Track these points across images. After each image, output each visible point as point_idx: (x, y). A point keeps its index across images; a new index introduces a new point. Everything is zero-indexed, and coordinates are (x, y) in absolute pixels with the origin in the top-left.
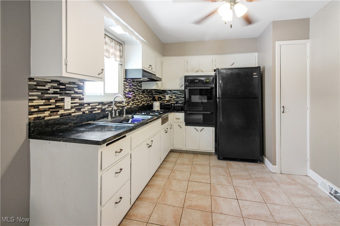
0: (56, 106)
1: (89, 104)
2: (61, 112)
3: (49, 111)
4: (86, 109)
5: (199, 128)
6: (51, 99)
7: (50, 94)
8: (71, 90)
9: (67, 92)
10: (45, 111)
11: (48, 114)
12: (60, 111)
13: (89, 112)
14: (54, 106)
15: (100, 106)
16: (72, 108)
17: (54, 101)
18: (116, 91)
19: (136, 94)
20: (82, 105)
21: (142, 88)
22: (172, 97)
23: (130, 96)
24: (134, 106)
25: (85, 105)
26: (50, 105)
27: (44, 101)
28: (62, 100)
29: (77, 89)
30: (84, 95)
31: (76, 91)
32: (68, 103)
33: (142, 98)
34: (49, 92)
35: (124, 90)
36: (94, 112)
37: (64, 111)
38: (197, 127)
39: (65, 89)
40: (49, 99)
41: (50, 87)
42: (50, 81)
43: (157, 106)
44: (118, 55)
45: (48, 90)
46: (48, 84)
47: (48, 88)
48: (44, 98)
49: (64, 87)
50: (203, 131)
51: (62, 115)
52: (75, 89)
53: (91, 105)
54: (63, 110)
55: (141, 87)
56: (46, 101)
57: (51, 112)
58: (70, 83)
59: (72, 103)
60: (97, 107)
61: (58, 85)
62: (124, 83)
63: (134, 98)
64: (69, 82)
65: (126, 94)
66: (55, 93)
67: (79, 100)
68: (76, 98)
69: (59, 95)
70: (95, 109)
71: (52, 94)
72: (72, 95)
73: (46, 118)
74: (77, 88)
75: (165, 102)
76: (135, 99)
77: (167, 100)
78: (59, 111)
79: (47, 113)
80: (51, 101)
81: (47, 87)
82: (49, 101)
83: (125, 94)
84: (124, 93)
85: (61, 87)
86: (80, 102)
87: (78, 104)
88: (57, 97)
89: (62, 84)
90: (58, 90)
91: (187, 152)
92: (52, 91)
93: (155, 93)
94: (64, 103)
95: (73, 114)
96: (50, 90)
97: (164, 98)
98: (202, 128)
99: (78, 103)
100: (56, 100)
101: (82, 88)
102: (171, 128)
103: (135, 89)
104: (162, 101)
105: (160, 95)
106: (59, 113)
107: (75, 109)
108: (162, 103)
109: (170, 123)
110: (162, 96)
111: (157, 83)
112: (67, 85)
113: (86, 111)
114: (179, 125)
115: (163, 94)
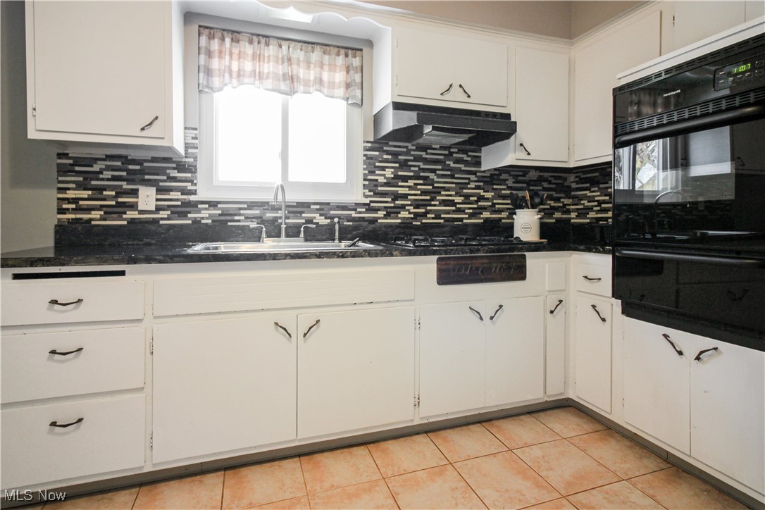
0: (117, 202)
1: (213, 204)
2: (131, 214)
3: (102, 210)
4: (205, 214)
6: (105, 190)
7: (103, 179)
8: (158, 175)
9: (147, 177)
10: (89, 209)
11: (99, 216)
12: (128, 212)
13: (213, 221)
14: (114, 203)
15: (256, 212)
16: (158, 209)
17: (113, 193)
18: (341, 178)
19: (435, 185)
20: (194, 205)
21: (483, 169)
23: (401, 191)
24: (424, 221)
25: (200, 206)
26: (105, 200)
27: (90, 192)
28: (134, 193)
29: (176, 171)
30: (196, 184)
31: (171, 175)
32: (147, 198)
33: (481, 198)
34: (101, 176)
35: (365, 175)
36: (229, 224)
37: (139, 214)
38: (677, 335)
39: (142, 172)
40: (101, 189)
41: (104, 167)
42: (104, 157)
43: (526, 224)
44: (340, 82)
45: (101, 172)
46: (99, 162)
47: (98, 170)
48: (89, 187)
49: (138, 167)
51: (132, 221)
52: (168, 171)
53: (219, 206)
54: (137, 212)
55: (478, 164)
56: (94, 192)
57: (105, 213)
58: (154, 160)
59: (157, 200)
60: (242, 212)
61: (122, 163)
62: (365, 155)
63: (428, 198)
64: (152, 158)
65: (376, 186)
66: (114, 178)
67: (182, 194)
68: (172, 191)
69: (125, 183)
70: (236, 218)
71: (108, 180)
72: (161, 184)
73: (93, 223)
74: (174, 168)
76: (433, 199)
78: (125, 213)
79: (96, 214)
80: (105, 193)
81: (96, 168)
82: (102, 194)
83: (372, 186)
84: (367, 183)
85: (131, 167)
86: (185, 199)
87: (179, 203)
88: (121, 186)
89: (134, 162)
90: (124, 174)
92: (108, 174)
93: (577, 183)
94: (138, 198)
95: (161, 222)
96: (104, 173)
99: (177, 200)
100: (119, 190)
101: (192, 169)
102: (552, 312)
103: (433, 171)
104: (598, 212)
105: (592, 189)
106: (124, 216)
107: (169, 213)
108: (599, 219)
109: (549, 291)
110: (598, 194)
111: (518, 143)
112: (145, 164)
113: (203, 218)
114: (594, 306)
115: (602, 186)
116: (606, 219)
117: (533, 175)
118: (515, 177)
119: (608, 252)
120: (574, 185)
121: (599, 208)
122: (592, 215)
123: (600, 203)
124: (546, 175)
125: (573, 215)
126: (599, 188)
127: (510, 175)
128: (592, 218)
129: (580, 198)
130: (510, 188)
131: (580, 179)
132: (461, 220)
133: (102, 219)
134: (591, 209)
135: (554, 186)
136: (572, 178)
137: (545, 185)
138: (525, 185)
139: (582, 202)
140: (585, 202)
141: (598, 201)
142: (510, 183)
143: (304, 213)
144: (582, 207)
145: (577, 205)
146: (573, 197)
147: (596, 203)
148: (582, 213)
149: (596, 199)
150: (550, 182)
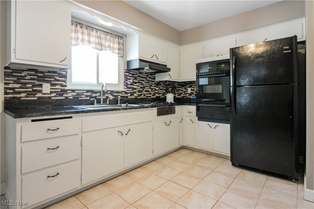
0: (33, 90)
1: (73, 91)
2: (39, 95)
3: (26, 93)
4: (70, 95)
5: (213, 124)
6: (28, 84)
7: (26, 79)
8: (51, 78)
9: (46, 79)
10: (20, 93)
11: (24, 96)
12: (38, 94)
13: (73, 97)
14: (31, 90)
15: (89, 94)
16: (51, 93)
17: (31, 86)
18: (116, 82)
19: (144, 85)
20: (66, 91)
21: (156, 80)
22: (194, 90)
23: (135, 87)
24: (141, 97)
25: (68, 91)
26: (27, 88)
27: (20, 85)
28: (41, 86)
29: (58, 77)
30: (66, 83)
31: (57, 79)
32: (46, 88)
33: (156, 90)
34: (25, 78)
35: (124, 81)
36: (79, 98)
37: (42, 95)
38: (210, 123)
39: (44, 77)
40: (26, 84)
41: (27, 74)
42: (27, 69)
43: (170, 98)
44: (116, 48)
45: (25, 76)
46: (24, 72)
48: (20, 82)
49: (42, 75)
50: (217, 128)
51: (39, 98)
52: (55, 77)
53: (76, 91)
54: (41, 94)
56: (22, 85)
57: (27, 94)
58: (49, 72)
59: (51, 89)
60: (84, 94)
61: (35, 73)
62: (124, 74)
63: (142, 89)
64: (48, 71)
65: (128, 85)
66: (31, 79)
67: (61, 87)
68: (57, 85)
69: (36, 81)
70: (82, 96)
71: (29, 80)
72: (52, 82)
73: (22, 99)
74: (57, 76)
75: (188, 95)
76: (143, 90)
77: (189, 93)
78: (36, 94)
79: (23, 95)
80: (27, 85)
81: (23, 74)
82: (26, 86)
83: (126, 85)
84: (125, 84)
85: (39, 74)
86: (62, 89)
87: (60, 90)
88: (35, 82)
89: (41, 72)
90: (36, 77)
91: (200, 151)
92: (28, 77)
93: (178, 86)
94: (42, 88)
95: (53, 98)
96: (27, 76)
97: (186, 90)
98: (216, 124)
99: (59, 89)
100: (34, 84)
101: (65, 76)
102: (181, 122)
103: (143, 81)
104: (184, 94)
105: (182, 88)
106: (36, 96)
107: (55, 94)
108: (184, 96)
109: (180, 116)
110: (184, 89)
112: (46, 74)
113: (69, 96)
114: (191, 120)
115: (185, 87)
116: (186, 96)
117: (168, 83)
118: (164, 83)
119: (195, 105)
120: (177, 86)
121: (184, 93)
122: (182, 95)
123: (184, 92)
124: (171, 83)
125: (177, 95)
126: (184, 88)
127: (162, 83)
128: (182, 96)
129: (178, 90)
130: (163, 87)
131: (179, 85)
132: (150, 96)
133: (26, 97)
134: (182, 93)
136: (176, 84)
137: (170, 86)
138: (166, 86)
139: (179, 91)
140: (180, 91)
141: (184, 91)
142: (162, 85)
143: (105, 94)
144: (179, 93)
145: (178, 92)
146: (177, 90)
147: (183, 92)
148: (179, 95)
149: (184, 90)
150: (171, 85)
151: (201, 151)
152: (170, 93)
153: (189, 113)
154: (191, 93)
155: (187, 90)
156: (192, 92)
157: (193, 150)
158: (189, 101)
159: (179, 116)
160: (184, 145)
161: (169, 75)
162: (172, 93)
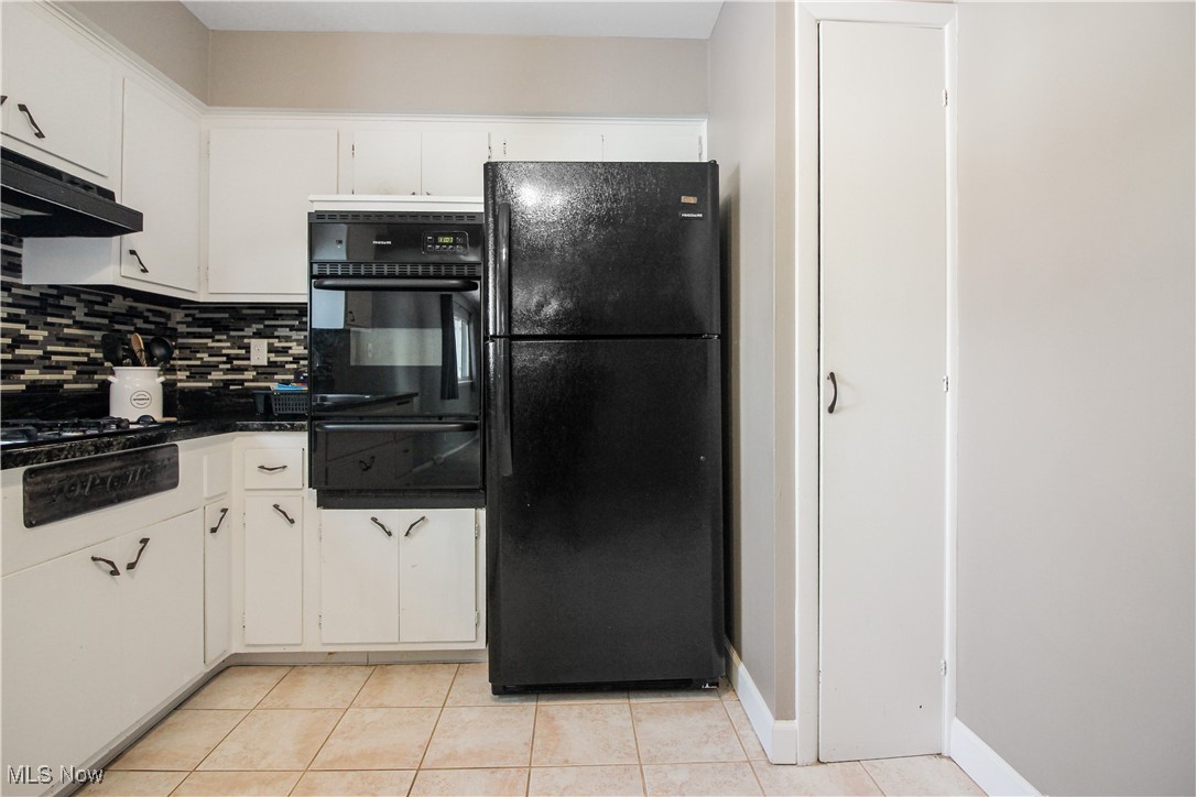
5: (397, 518)
21: (22, 281)
22: (285, 351)
33: (20, 341)
38: (387, 515)
43: (132, 391)
50: (420, 535)
55: (15, 270)
75: (249, 375)
77: (255, 367)
91: (332, 662)
93: (189, 325)
97: (243, 351)
98: (416, 513)
102: (214, 530)
104: (227, 371)
105: (217, 337)
108: (227, 383)
109: (207, 499)
110: (228, 344)
111: (126, 249)
114: (276, 507)
115: (232, 333)
116: (241, 382)
117: (119, 304)
118: (89, 303)
119: (301, 428)
120: (182, 329)
121: (228, 366)
122: (216, 375)
123: (230, 359)
124: (141, 306)
125: (182, 375)
126: (229, 337)
127: (79, 300)
128: (217, 380)
129: (195, 350)
130: (79, 324)
131: (195, 319)
134: (215, 367)
135: (152, 327)
136: (178, 315)
137: (140, 323)
138: (106, 321)
139: (198, 355)
140: (205, 357)
141: (227, 355)
142: (79, 314)
144: (198, 363)
145: (190, 359)
146: (182, 347)
147: (224, 359)
148: (199, 372)
149: (224, 352)
150: (146, 321)
151: (334, 659)
152: (136, 363)
153: (265, 475)
154: (271, 364)
155: (247, 348)
156: (273, 358)
157: (291, 665)
158: (261, 408)
159: (206, 495)
160: (237, 648)
161: (133, 252)
162: (151, 363)
